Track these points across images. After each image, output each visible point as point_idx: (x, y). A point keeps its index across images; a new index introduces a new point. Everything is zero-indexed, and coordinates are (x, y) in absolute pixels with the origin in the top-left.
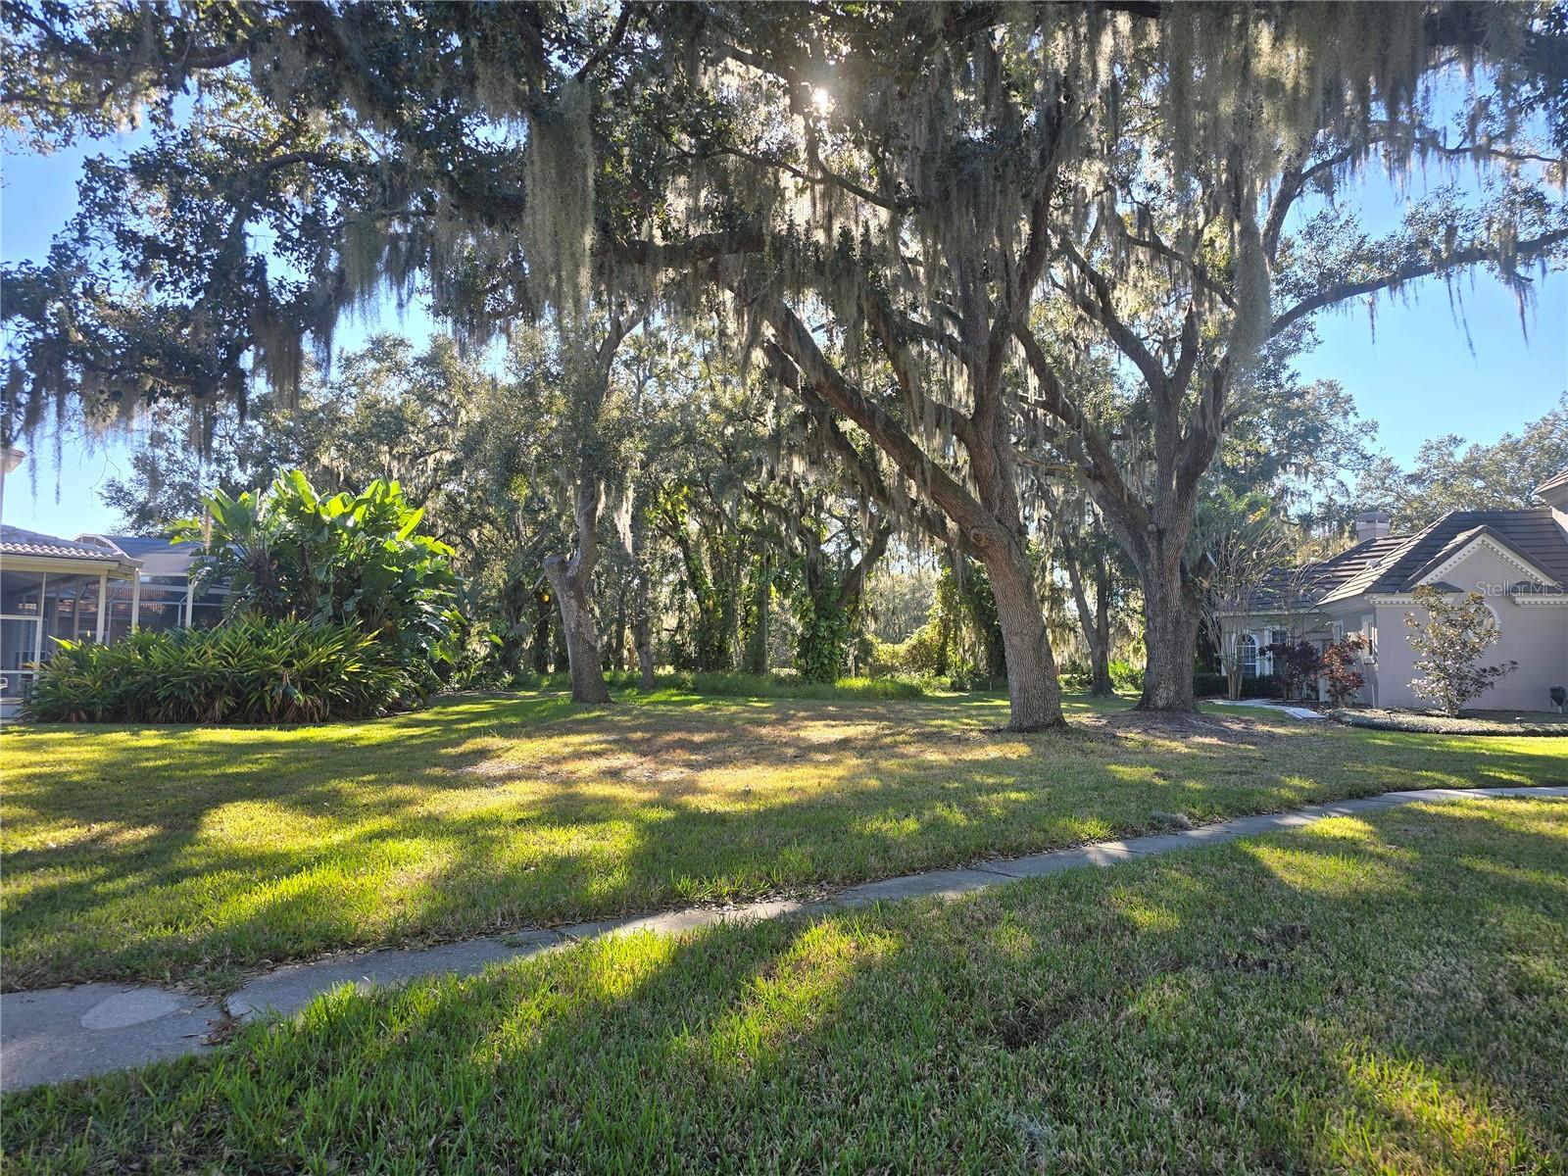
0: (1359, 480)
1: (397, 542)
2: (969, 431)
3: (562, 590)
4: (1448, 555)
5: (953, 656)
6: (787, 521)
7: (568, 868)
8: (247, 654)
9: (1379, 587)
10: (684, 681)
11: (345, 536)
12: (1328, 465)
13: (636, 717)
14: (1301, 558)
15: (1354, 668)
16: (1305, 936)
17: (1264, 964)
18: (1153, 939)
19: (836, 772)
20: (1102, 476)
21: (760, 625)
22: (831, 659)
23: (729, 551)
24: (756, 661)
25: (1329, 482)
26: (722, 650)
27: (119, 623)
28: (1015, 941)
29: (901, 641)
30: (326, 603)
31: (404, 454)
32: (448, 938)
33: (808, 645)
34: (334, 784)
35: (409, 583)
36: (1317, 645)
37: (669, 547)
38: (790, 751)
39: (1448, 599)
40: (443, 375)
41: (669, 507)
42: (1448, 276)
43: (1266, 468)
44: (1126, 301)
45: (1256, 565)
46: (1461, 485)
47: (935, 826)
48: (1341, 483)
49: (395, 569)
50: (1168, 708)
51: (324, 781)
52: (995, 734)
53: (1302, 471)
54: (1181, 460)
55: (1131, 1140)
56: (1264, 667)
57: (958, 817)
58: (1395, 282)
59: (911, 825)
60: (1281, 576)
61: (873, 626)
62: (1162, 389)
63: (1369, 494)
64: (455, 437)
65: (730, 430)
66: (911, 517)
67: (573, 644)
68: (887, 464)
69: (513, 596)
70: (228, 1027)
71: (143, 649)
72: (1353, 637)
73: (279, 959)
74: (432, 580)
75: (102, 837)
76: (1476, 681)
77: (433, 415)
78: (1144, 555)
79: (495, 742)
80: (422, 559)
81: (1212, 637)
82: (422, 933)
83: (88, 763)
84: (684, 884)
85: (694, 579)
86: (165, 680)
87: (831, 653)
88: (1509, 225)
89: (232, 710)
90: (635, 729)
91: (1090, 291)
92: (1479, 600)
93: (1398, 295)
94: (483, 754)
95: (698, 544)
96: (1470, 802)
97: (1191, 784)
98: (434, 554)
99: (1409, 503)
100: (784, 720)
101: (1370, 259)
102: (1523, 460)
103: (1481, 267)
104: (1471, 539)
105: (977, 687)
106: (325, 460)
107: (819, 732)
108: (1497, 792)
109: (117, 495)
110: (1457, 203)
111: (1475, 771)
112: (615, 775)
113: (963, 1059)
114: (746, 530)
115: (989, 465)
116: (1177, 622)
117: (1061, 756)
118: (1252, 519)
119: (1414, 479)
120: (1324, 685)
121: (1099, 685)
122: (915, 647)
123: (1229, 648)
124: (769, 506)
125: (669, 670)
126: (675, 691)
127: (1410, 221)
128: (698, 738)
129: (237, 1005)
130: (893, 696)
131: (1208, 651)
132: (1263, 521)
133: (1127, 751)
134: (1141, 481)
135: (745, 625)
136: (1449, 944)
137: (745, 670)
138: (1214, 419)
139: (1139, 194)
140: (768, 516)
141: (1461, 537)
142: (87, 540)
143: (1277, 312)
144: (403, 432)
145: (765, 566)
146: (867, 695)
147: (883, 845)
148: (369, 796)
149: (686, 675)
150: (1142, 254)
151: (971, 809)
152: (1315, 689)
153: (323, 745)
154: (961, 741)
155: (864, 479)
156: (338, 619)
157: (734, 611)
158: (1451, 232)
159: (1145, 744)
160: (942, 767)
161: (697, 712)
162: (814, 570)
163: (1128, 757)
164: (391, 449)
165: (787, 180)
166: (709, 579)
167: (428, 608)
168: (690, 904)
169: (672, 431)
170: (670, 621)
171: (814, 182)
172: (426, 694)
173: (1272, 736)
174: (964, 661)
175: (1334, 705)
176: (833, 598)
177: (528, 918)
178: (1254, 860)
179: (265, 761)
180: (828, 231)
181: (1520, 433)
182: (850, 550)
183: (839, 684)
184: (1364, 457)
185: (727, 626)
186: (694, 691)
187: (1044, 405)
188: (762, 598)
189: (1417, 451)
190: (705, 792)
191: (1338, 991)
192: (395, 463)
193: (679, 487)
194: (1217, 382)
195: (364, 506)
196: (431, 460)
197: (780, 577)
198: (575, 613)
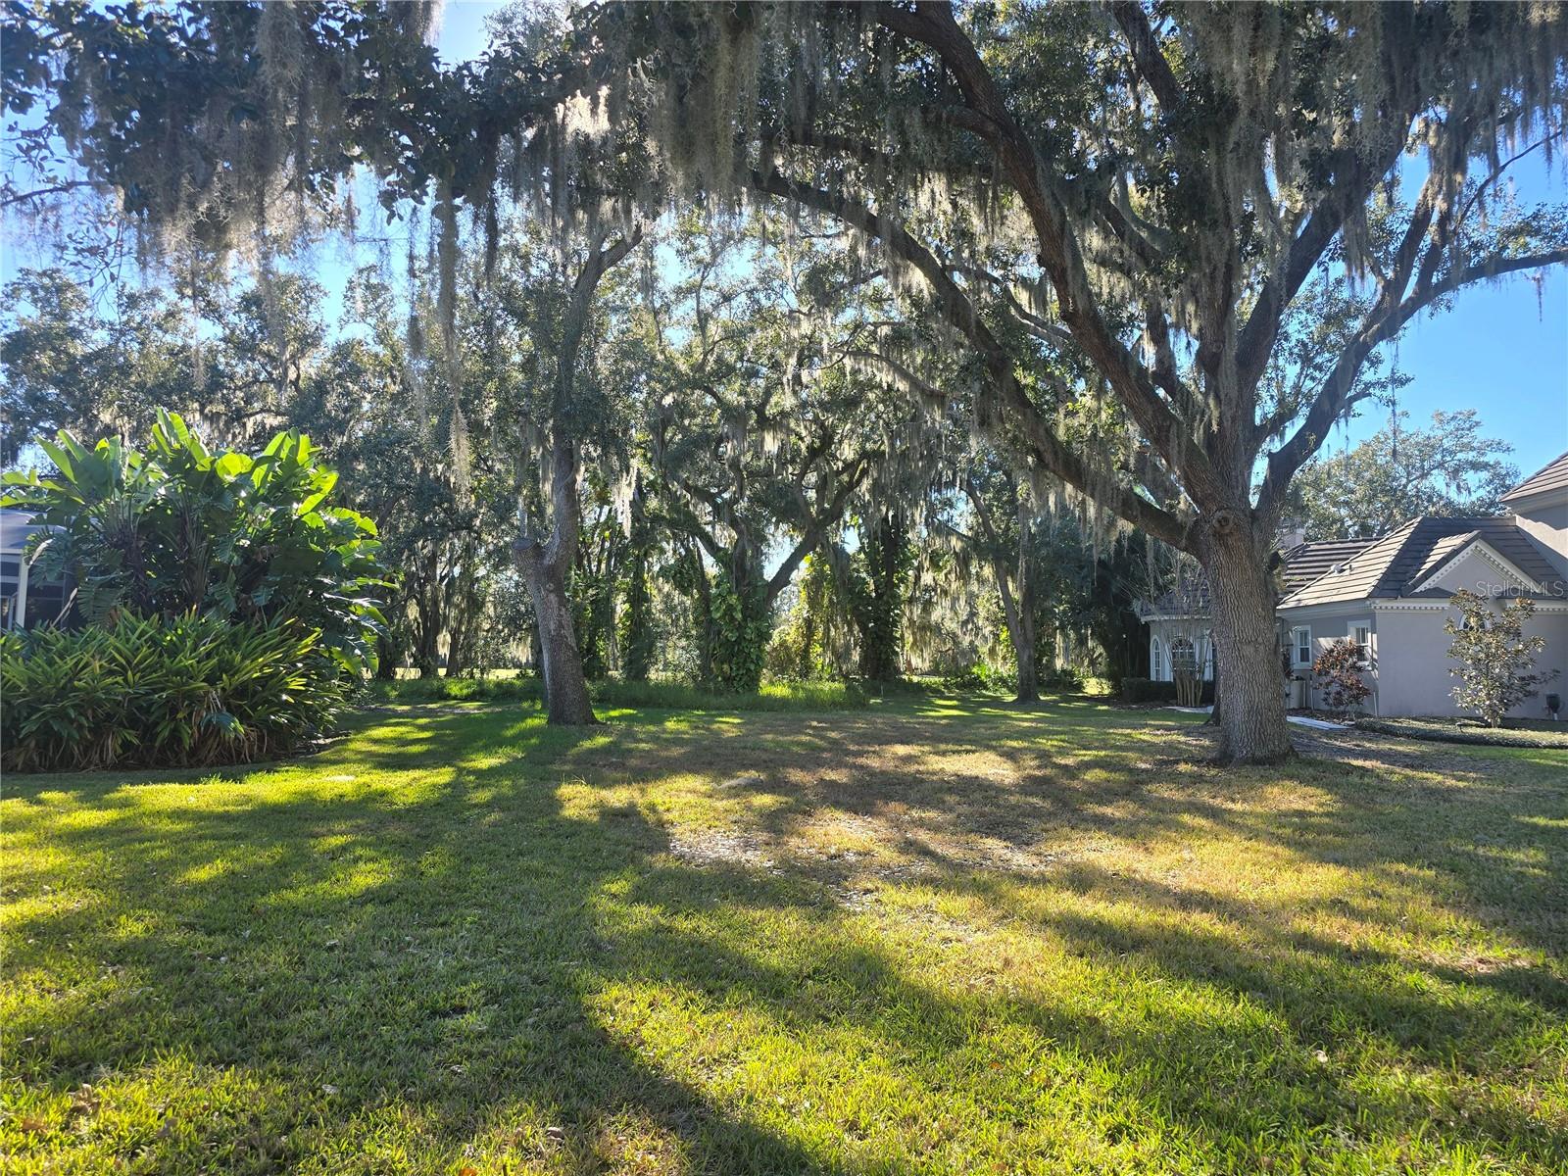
4: (1447, 561)
9: (1380, 592)
164: (203, 407)
195: (265, 467)
196: (250, 424)
197: (681, 573)
198: (556, 612)
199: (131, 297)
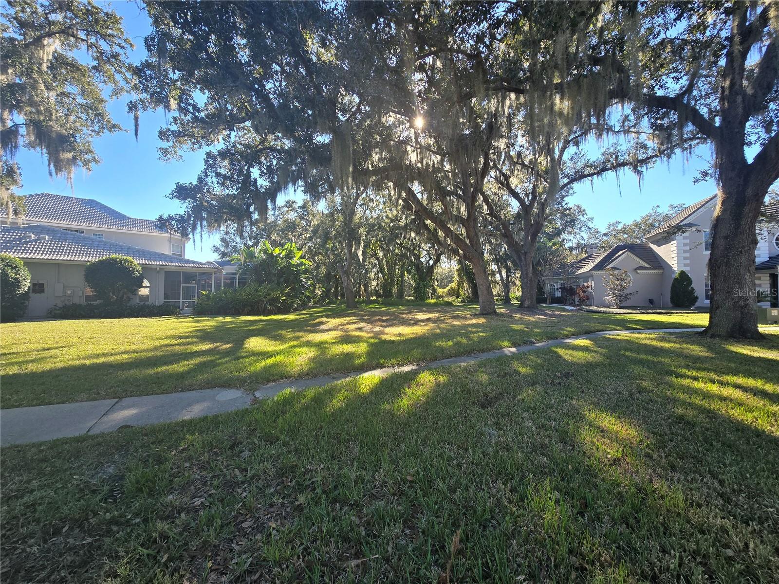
0: (588, 236)
1: (295, 261)
2: (466, 224)
3: (342, 274)
4: (616, 258)
5: (461, 292)
6: (410, 252)
7: (348, 356)
8: (254, 295)
9: (594, 268)
10: (379, 301)
11: (280, 259)
12: (578, 231)
13: (365, 312)
14: (570, 260)
15: (586, 294)
16: (572, 375)
17: (560, 384)
18: (525, 376)
19: (427, 328)
20: (507, 236)
21: (402, 284)
22: (424, 294)
23: (392, 261)
24: (401, 294)
25: (578, 236)
26: (391, 292)
27: (218, 286)
28: (483, 378)
29: (445, 288)
30: (275, 279)
31: (296, 235)
32: (315, 376)
33: (416, 289)
34: (280, 332)
35: (298, 273)
36: (575, 287)
37: (374, 261)
38: (412, 322)
39: (616, 272)
40: (306, 211)
41: (373, 248)
42: (616, 171)
43: (558, 233)
44: (514, 182)
45: (555, 263)
46: (621, 236)
47: (458, 344)
48: (582, 237)
49: (294, 269)
50: (528, 307)
51: (277, 331)
52: (475, 316)
53: (570, 233)
54: (532, 230)
55: (520, 435)
56: (558, 294)
57: (464, 341)
58: (599, 173)
59: (450, 343)
60: (563, 266)
61: (436, 283)
62: (526, 209)
64: (310, 229)
65: (392, 224)
66: (448, 250)
67: (346, 290)
68: (441, 233)
69: (328, 276)
70: (255, 400)
71: (225, 294)
72: (586, 284)
73: (268, 382)
74: (305, 272)
75: (217, 347)
76: (625, 297)
77: (304, 223)
78: (520, 260)
79: (325, 319)
80: (302, 266)
81: (542, 285)
82: (308, 374)
83: (212, 326)
84: (382, 361)
85: (381, 270)
86: (231, 302)
87: (424, 292)
88: (635, 154)
89: (250, 311)
90: (365, 316)
91: (502, 178)
92: (626, 272)
93: (600, 177)
94: (322, 323)
95: (382, 259)
96: (623, 335)
97: (536, 330)
98: (305, 264)
99: (604, 242)
100: (410, 313)
101: (591, 166)
102: (640, 229)
103: (626, 168)
104: (623, 253)
105: (469, 302)
106: (273, 237)
107: (421, 316)
108: (632, 331)
109: (216, 249)
110: (619, 148)
111: (624, 325)
112: (360, 329)
113: (468, 411)
114: (397, 255)
115: (472, 234)
116: (531, 280)
117: (495, 322)
118: (554, 248)
119: (605, 235)
120: (577, 299)
121: (506, 301)
122: (449, 290)
123: (547, 288)
124: (404, 247)
125: (375, 298)
126: (376, 304)
127: (603, 154)
128: (384, 318)
129: (258, 394)
130: (443, 305)
131: (540, 289)
132: (558, 249)
133: (516, 320)
134: (520, 237)
135: (397, 284)
136: (617, 377)
137: (397, 297)
138: (542, 217)
139: (517, 148)
140: (404, 250)
141: (620, 253)
142: (208, 262)
143: (561, 184)
144: (296, 228)
145: (403, 266)
146: (435, 305)
147: (442, 349)
148: (290, 335)
149: (380, 299)
150: (519, 167)
151: (468, 338)
152: (574, 301)
153: (276, 320)
154: (465, 318)
155: (433, 238)
156: (279, 283)
157: (394, 279)
158: (617, 157)
159: (521, 318)
160: (459, 326)
161: (383, 310)
162: (418, 266)
163: (516, 322)
164: (292, 233)
165: (409, 148)
166: (386, 270)
167: (304, 280)
168: (385, 367)
169: (374, 225)
170: (374, 283)
171: (417, 148)
172: (304, 306)
173: (561, 315)
174: (465, 294)
175: (580, 305)
176: (424, 275)
177: (338, 370)
178: (556, 353)
179: (260, 325)
180: (422, 163)
181: (639, 220)
182: (429, 260)
183: (427, 301)
184: (589, 228)
185: (392, 284)
186: (382, 304)
187: (488, 214)
188: (402, 275)
189: (606, 226)
190: (387, 334)
191: (583, 392)
192: (293, 238)
193: (376, 242)
194: (543, 206)
197: (408, 269)
198: (346, 281)
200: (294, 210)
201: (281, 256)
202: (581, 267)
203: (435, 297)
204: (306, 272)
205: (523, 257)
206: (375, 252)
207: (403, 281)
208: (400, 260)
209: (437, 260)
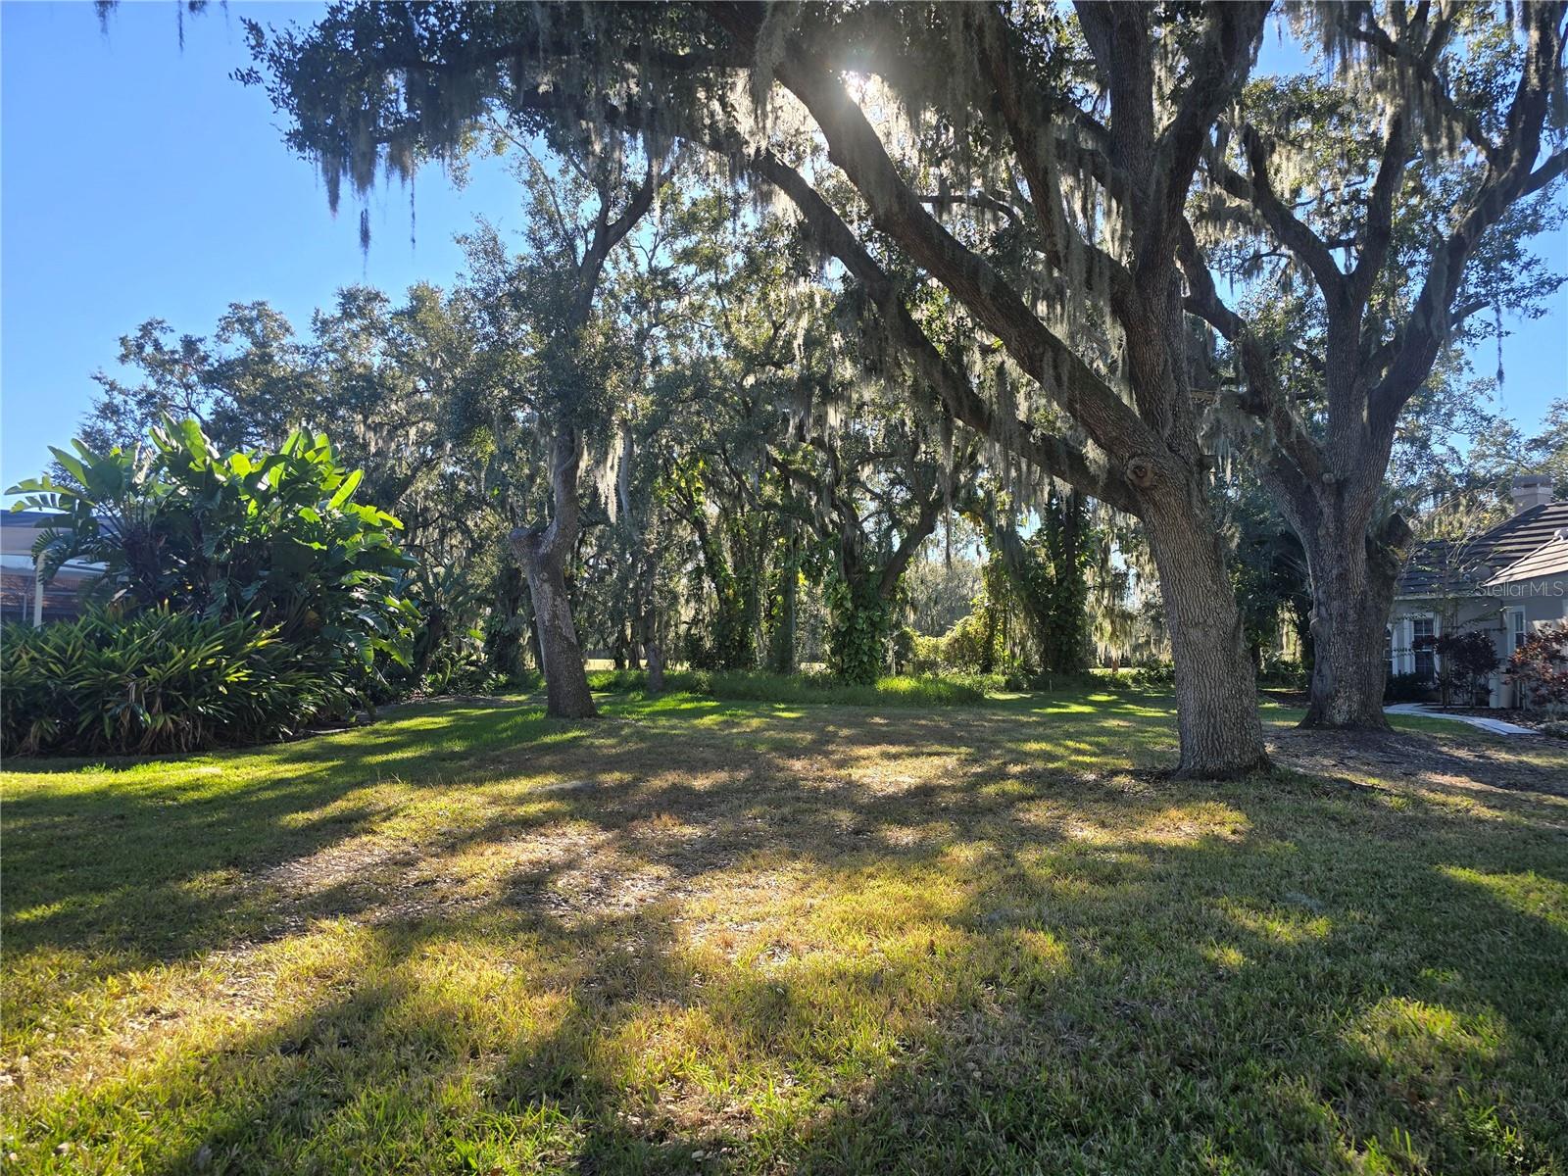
0: (1472, 447)
1: (323, 510)
2: (1133, 294)
3: (532, 571)
5: (1002, 648)
6: (819, 493)
8: (80, 659)
10: (699, 682)
11: (253, 503)
13: (626, 740)
20: (1261, 405)
21: (786, 617)
22: (871, 656)
23: (751, 533)
24: (783, 657)
26: (744, 645)
29: (940, 634)
30: (219, 589)
31: (381, 425)
33: (844, 640)
35: (335, 565)
37: (685, 532)
41: (683, 485)
48: (1452, 449)
49: (316, 546)
50: (1350, 726)
60: (1438, 550)
61: (912, 617)
62: (1339, 288)
63: (1482, 463)
64: (440, 406)
65: (750, 380)
67: (547, 641)
74: (366, 561)
77: (417, 382)
80: (354, 531)
85: (713, 566)
87: (871, 649)
90: (613, 764)
95: (717, 530)
98: (369, 528)
100: (823, 745)
105: (1035, 686)
114: (770, 505)
115: (1157, 357)
119: (1537, 444)
122: (957, 640)
124: (797, 474)
125: (683, 667)
126: (687, 695)
130: (948, 701)
135: (770, 617)
137: (769, 667)
140: (795, 488)
144: (379, 399)
145: (790, 551)
146: (914, 699)
149: (702, 675)
157: (757, 601)
159: (1410, 799)
161: (709, 729)
162: (849, 548)
164: (366, 418)
166: (729, 567)
167: (363, 596)
169: (680, 384)
170: (687, 613)
172: (371, 704)
174: (1013, 655)
176: (873, 584)
182: (890, 529)
183: (882, 685)
184: (1483, 418)
185: (749, 617)
186: (710, 694)
188: (788, 586)
192: (371, 435)
193: (694, 462)
195: (282, 465)
196: (413, 431)
197: (809, 562)
198: (550, 602)
199: (324, 322)
200: (376, 328)
201: (262, 487)
202: (1506, 561)
203: (908, 668)
204: (374, 558)
205: (1325, 505)
206: (689, 498)
207: (789, 608)
208: (783, 527)
209: (918, 535)
